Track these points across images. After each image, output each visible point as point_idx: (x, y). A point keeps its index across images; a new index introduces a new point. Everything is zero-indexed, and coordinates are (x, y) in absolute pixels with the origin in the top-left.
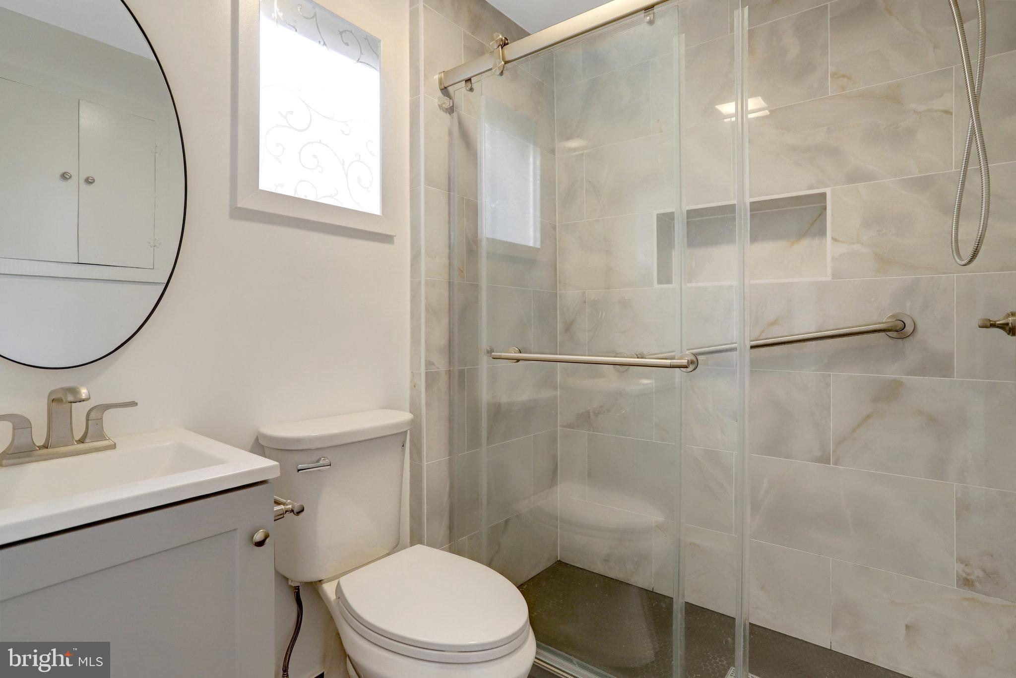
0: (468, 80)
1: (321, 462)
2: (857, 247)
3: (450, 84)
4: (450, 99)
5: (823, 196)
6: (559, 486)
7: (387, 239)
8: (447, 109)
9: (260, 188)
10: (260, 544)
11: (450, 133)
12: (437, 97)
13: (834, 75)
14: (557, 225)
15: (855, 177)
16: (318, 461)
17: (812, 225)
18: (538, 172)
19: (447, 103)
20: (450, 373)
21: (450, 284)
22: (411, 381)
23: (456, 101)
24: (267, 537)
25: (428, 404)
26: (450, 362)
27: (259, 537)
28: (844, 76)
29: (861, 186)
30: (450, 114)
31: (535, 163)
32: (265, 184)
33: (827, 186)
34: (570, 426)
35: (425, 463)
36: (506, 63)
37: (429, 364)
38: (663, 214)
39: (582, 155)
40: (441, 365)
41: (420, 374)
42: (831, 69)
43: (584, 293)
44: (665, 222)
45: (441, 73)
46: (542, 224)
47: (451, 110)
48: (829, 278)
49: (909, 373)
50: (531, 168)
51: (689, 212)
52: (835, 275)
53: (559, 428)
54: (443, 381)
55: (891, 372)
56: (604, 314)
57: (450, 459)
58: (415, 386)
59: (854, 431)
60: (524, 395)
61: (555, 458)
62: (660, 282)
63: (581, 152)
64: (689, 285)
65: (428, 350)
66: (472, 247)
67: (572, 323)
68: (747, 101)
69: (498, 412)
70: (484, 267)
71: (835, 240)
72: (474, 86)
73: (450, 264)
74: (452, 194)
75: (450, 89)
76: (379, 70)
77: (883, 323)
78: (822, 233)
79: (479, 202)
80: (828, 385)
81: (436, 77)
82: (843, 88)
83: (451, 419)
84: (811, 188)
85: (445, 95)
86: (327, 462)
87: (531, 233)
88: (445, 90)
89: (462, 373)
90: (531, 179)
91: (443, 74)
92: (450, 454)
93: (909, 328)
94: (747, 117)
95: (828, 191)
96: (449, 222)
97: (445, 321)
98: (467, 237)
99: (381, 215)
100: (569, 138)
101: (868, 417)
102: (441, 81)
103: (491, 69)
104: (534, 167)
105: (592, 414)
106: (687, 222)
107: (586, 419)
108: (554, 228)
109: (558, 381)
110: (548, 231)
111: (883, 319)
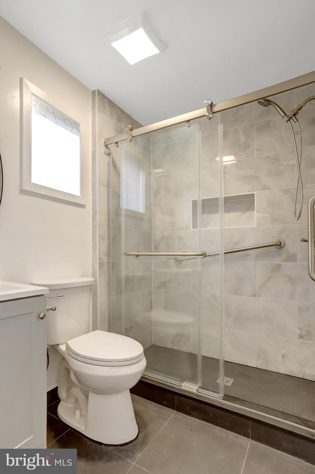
0: (117, 143)
1: (59, 295)
2: (265, 214)
3: (109, 144)
4: (109, 150)
5: (254, 194)
6: (153, 311)
7: (83, 206)
8: (107, 154)
9: (32, 182)
10: (42, 318)
11: (109, 164)
12: (103, 149)
13: (257, 149)
14: (152, 204)
15: (264, 188)
16: (58, 294)
17: (250, 206)
18: (144, 181)
19: (108, 152)
20: (108, 263)
21: (109, 226)
22: (93, 266)
23: (111, 151)
24: (45, 316)
25: (100, 275)
26: (109, 259)
27: (42, 315)
28: (260, 150)
29: (267, 191)
30: (108, 156)
31: (142, 177)
32: (34, 180)
33: (254, 191)
34: (157, 288)
35: (99, 300)
36: (133, 137)
37: (100, 259)
38: (194, 200)
39: (162, 175)
40: (105, 260)
41: (96, 263)
42: (256, 147)
43: (163, 233)
44: (195, 203)
45: (105, 139)
46: (146, 203)
47: (109, 154)
48: (255, 226)
49: (283, 262)
50: (141, 180)
51: (203, 200)
52: (258, 225)
53: (153, 289)
54: (106, 266)
55: (277, 261)
56: (171, 242)
57: (109, 299)
58: (94, 268)
59: (265, 283)
60: (139, 273)
61: (151, 301)
62: (193, 228)
63: (162, 174)
64: (203, 229)
65: (100, 253)
66: (117, 211)
67: (158, 245)
68: (222, 158)
69: (128, 280)
70: (123, 220)
71: (257, 211)
72: (119, 145)
73: (108, 218)
74: (110, 189)
75: (108, 146)
76: (79, 135)
77: (274, 242)
78: (253, 209)
79: (121, 193)
80: (256, 267)
81: (103, 140)
82: (260, 155)
83: (109, 282)
84: (249, 191)
85: (106, 148)
86: (61, 295)
87: (141, 207)
88: (106, 146)
89: (113, 263)
90: (141, 185)
91: (106, 139)
92: (109, 297)
93: (283, 245)
94: (223, 164)
95: (255, 193)
96: (108, 201)
97: (106, 241)
98: (115, 208)
99: (80, 196)
100: (157, 168)
101: (270, 278)
102: (105, 142)
103: (126, 139)
104: (143, 180)
105: (166, 282)
106: (202, 204)
107: (163, 285)
108: (151, 205)
109: (152, 269)
110: (148, 207)
111: (274, 241)
